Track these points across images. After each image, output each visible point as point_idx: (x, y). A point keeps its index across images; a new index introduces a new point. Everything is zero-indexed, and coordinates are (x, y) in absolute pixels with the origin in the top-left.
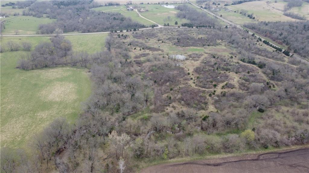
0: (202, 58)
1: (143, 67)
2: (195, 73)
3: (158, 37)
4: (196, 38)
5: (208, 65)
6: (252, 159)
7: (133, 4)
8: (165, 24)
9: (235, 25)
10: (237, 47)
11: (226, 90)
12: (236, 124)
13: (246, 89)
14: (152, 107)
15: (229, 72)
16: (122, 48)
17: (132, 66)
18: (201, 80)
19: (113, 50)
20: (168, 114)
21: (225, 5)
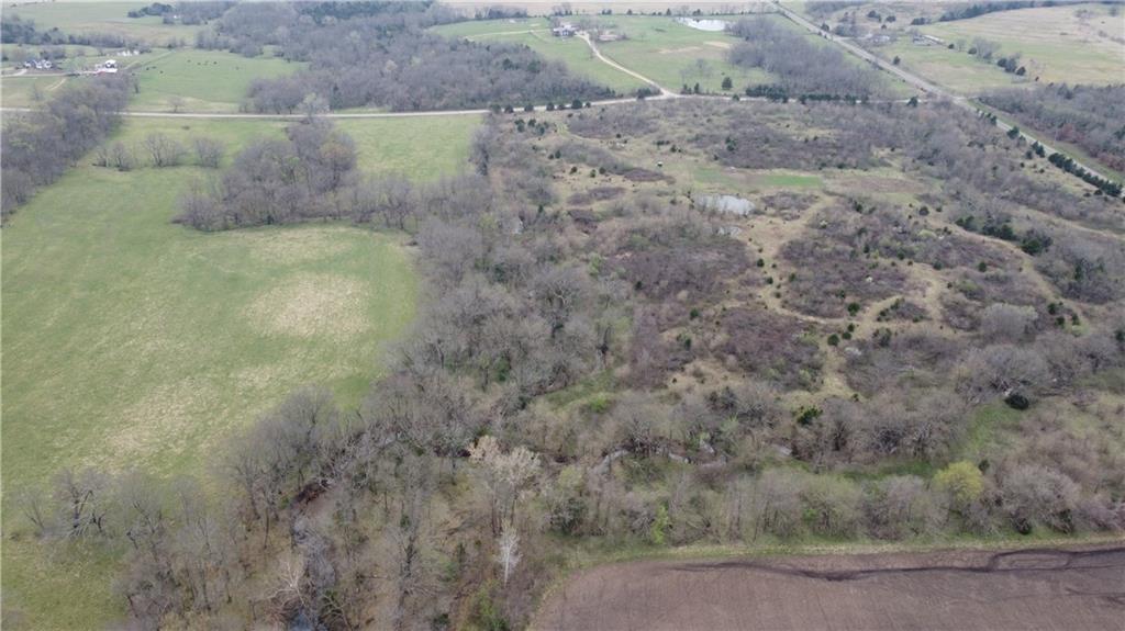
0: (814, 209)
1: (600, 233)
2: (785, 261)
3: (658, 133)
4: (794, 138)
5: (831, 234)
6: (969, 565)
7: (574, 12)
8: (685, 87)
9: (945, 94)
10: (949, 173)
11: (893, 326)
12: (921, 444)
13: (967, 323)
14: (623, 371)
15: (910, 263)
16: (527, 166)
17: (561, 231)
18: (802, 286)
19: (495, 174)
20: (677, 397)
21: (916, 22)
